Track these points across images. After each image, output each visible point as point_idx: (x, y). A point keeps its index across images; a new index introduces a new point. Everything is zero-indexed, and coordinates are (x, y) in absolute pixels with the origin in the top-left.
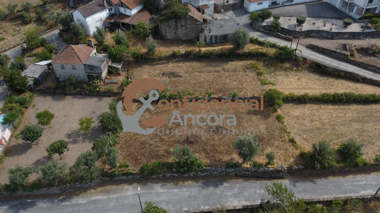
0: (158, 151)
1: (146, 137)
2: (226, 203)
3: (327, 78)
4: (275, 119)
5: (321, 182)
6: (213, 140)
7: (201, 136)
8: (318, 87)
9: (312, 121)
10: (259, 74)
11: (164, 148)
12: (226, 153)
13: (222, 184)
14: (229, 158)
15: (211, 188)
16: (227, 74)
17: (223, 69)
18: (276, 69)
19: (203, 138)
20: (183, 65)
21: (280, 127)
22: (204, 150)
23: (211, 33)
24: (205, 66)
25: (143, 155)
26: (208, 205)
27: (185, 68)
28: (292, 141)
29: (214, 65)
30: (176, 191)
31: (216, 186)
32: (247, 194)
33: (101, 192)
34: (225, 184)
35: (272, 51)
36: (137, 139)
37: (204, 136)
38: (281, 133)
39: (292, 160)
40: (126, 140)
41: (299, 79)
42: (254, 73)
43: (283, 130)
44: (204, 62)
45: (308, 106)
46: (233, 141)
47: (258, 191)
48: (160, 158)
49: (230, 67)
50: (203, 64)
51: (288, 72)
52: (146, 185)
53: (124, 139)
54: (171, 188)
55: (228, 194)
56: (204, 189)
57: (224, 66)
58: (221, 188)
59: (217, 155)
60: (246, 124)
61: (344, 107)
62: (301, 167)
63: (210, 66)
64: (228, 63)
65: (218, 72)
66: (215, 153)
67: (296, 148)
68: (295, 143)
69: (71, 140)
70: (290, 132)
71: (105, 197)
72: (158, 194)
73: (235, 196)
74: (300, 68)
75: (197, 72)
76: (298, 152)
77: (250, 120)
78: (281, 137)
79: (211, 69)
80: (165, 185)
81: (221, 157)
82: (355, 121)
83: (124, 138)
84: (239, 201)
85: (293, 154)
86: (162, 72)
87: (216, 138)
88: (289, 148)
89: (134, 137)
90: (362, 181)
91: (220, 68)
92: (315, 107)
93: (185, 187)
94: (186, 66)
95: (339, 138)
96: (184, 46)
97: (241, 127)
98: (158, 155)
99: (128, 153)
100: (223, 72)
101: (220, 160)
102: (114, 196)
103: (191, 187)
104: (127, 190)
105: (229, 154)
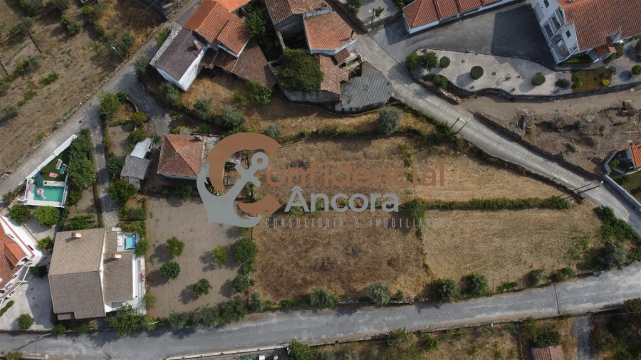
0: (295, 280)
1: (283, 262)
2: (357, 330)
3: (487, 167)
4: (414, 235)
5: (445, 308)
6: (349, 265)
7: (337, 261)
8: (472, 186)
9: (453, 236)
10: (407, 164)
11: (302, 276)
12: (361, 282)
13: (355, 312)
14: (363, 287)
15: (346, 316)
16: (369, 162)
17: (364, 154)
18: (429, 154)
19: (339, 263)
20: (314, 146)
21: (418, 246)
22: (340, 278)
23: (351, 103)
24: (343, 149)
25: (281, 285)
26: (343, 332)
27: (318, 152)
28: (426, 266)
29: (353, 146)
30: (315, 318)
31: (350, 313)
32: (376, 322)
33: (249, 319)
34: (358, 312)
35: (427, 129)
36: (273, 263)
37: (341, 260)
38: (417, 254)
39: (422, 288)
40: (262, 266)
41: (453, 170)
42: (401, 161)
43: (420, 251)
44: (341, 141)
45: (454, 212)
46: (368, 266)
47: (386, 319)
48: (298, 289)
49: (372, 151)
50: (340, 145)
51: (443, 157)
52: (288, 312)
53: (260, 265)
54: (310, 316)
55: (360, 321)
56: (339, 316)
57: (366, 149)
58: (354, 315)
59: (352, 284)
60: (383, 243)
61: (493, 213)
62: (427, 299)
63: (349, 149)
64: (369, 144)
65: (357, 159)
66: (349, 282)
67: (428, 275)
68: (429, 268)
69: (207, 265)
70: (426, 254)
71: (254, 325)
72: (300, 322)
73: (367, 323)
74: (458, 153)
75: (333, 159)
76: (429, 280)
77: (388, 236)
78: (416, 260)
79: (349, 154)
80: (305, 312)
81: (356, 287)
82: (497, 235)
83: (260, 263)
84: (369, 328)
85: (423, 282)
86: (289, 162)
87: (352, 262)
88: (421, 275)
89: (271, 262)
90: (481, 304)
91: (360, 153)
92: (461, 214)
93: (324, 314)
94: (319, 149)
95: (473, 261)
96: (315, 114)
97: (378, 247)
98: (295, 285)
99: (267, 282)
100: (364, 160)
101: (355, 290)
102: (262, 324)
103: (328, 314)
104: (272, 318)
105: (363, 283)
